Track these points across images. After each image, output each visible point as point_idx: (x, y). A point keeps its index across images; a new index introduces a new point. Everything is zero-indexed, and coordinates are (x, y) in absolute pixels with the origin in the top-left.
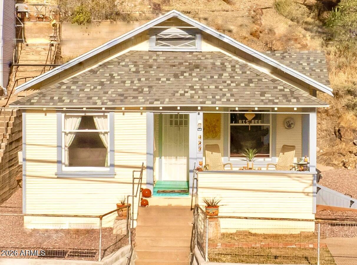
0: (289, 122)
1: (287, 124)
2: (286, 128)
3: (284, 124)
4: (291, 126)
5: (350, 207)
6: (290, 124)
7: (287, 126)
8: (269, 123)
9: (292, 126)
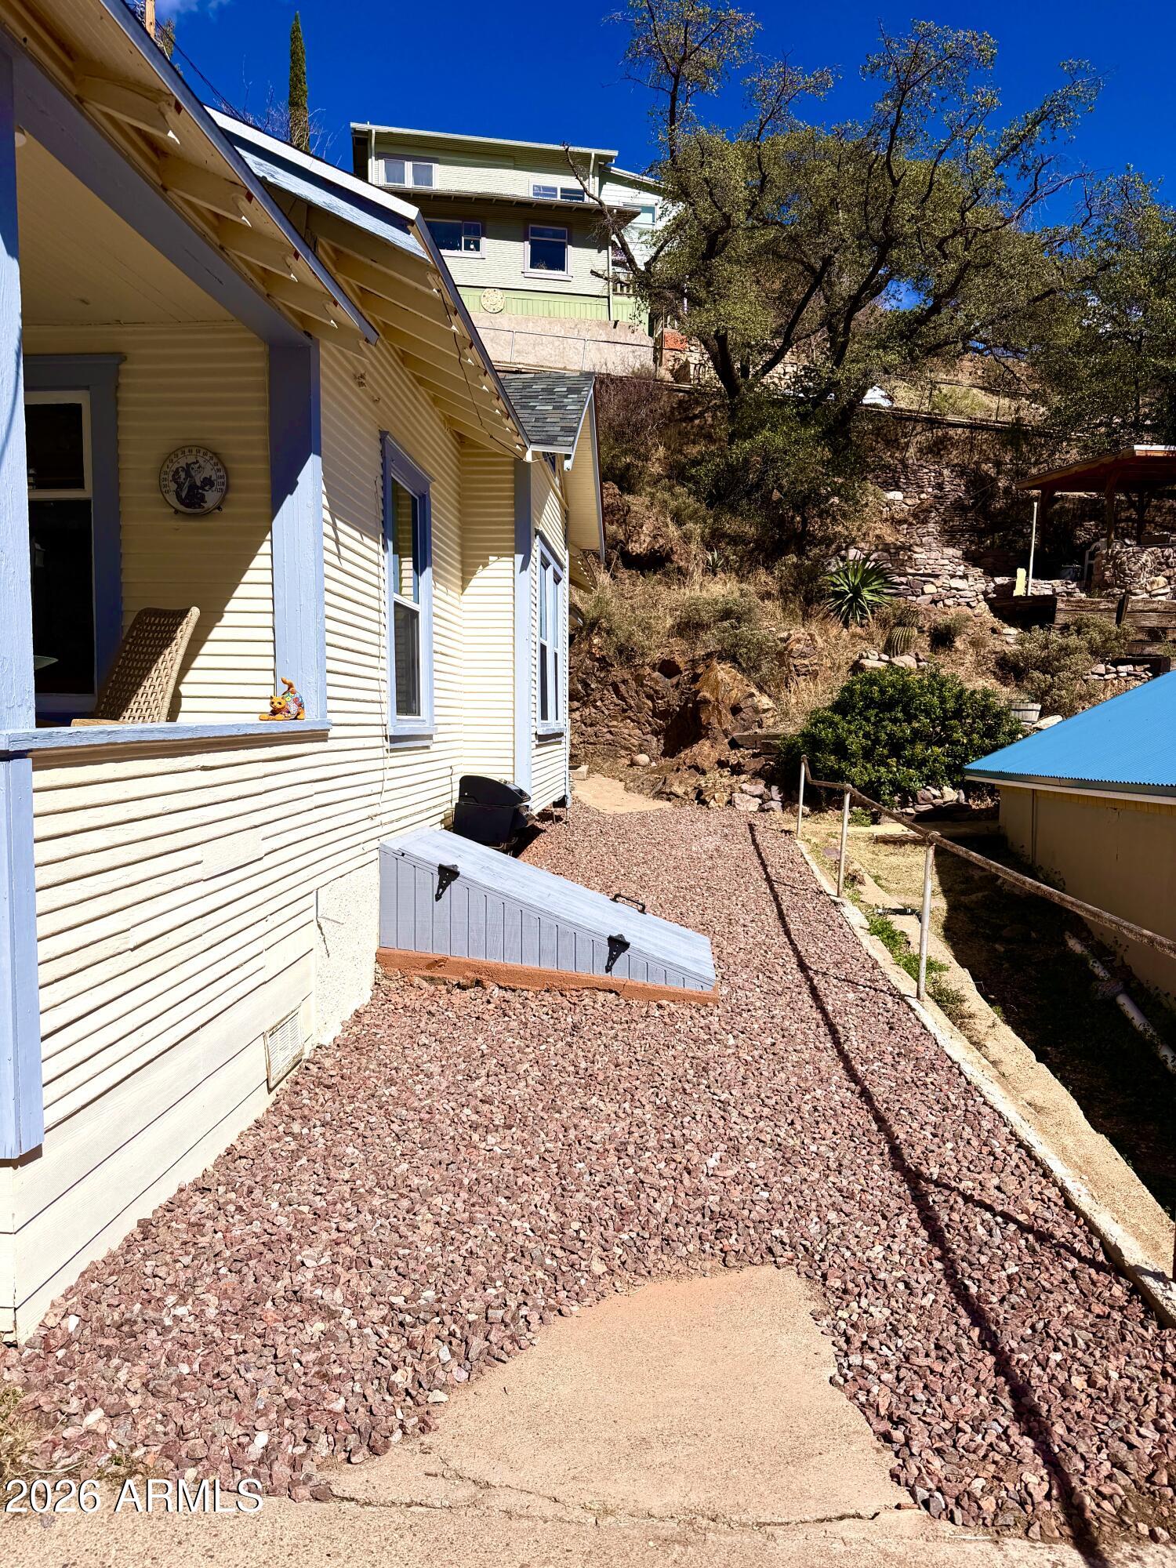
0: (188, 475)
1: (180, 486)
2: (177, 512)
3: (162, 489)
4: (202, 499)
5: (608, 969)
6: (193, 487)
7: (182, 501)
8: (80, 485)
9: (211, 497)
